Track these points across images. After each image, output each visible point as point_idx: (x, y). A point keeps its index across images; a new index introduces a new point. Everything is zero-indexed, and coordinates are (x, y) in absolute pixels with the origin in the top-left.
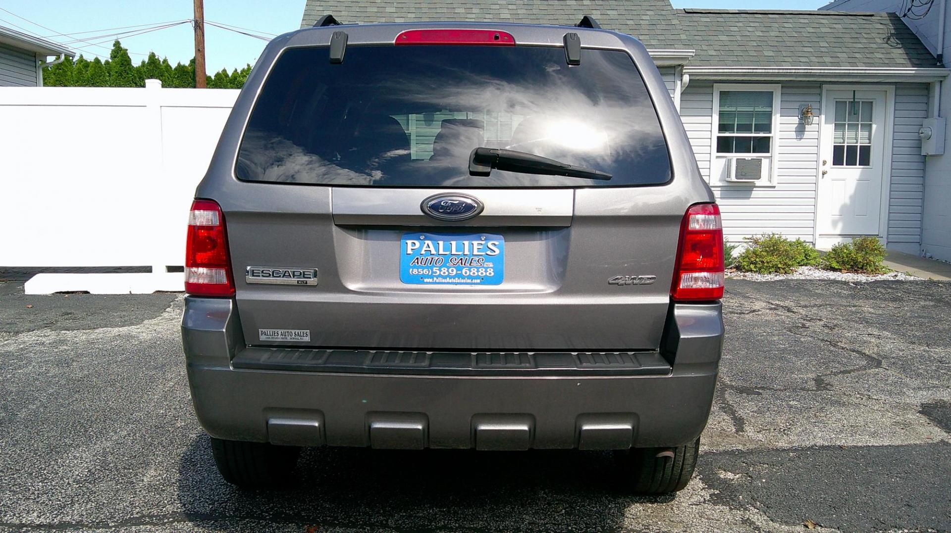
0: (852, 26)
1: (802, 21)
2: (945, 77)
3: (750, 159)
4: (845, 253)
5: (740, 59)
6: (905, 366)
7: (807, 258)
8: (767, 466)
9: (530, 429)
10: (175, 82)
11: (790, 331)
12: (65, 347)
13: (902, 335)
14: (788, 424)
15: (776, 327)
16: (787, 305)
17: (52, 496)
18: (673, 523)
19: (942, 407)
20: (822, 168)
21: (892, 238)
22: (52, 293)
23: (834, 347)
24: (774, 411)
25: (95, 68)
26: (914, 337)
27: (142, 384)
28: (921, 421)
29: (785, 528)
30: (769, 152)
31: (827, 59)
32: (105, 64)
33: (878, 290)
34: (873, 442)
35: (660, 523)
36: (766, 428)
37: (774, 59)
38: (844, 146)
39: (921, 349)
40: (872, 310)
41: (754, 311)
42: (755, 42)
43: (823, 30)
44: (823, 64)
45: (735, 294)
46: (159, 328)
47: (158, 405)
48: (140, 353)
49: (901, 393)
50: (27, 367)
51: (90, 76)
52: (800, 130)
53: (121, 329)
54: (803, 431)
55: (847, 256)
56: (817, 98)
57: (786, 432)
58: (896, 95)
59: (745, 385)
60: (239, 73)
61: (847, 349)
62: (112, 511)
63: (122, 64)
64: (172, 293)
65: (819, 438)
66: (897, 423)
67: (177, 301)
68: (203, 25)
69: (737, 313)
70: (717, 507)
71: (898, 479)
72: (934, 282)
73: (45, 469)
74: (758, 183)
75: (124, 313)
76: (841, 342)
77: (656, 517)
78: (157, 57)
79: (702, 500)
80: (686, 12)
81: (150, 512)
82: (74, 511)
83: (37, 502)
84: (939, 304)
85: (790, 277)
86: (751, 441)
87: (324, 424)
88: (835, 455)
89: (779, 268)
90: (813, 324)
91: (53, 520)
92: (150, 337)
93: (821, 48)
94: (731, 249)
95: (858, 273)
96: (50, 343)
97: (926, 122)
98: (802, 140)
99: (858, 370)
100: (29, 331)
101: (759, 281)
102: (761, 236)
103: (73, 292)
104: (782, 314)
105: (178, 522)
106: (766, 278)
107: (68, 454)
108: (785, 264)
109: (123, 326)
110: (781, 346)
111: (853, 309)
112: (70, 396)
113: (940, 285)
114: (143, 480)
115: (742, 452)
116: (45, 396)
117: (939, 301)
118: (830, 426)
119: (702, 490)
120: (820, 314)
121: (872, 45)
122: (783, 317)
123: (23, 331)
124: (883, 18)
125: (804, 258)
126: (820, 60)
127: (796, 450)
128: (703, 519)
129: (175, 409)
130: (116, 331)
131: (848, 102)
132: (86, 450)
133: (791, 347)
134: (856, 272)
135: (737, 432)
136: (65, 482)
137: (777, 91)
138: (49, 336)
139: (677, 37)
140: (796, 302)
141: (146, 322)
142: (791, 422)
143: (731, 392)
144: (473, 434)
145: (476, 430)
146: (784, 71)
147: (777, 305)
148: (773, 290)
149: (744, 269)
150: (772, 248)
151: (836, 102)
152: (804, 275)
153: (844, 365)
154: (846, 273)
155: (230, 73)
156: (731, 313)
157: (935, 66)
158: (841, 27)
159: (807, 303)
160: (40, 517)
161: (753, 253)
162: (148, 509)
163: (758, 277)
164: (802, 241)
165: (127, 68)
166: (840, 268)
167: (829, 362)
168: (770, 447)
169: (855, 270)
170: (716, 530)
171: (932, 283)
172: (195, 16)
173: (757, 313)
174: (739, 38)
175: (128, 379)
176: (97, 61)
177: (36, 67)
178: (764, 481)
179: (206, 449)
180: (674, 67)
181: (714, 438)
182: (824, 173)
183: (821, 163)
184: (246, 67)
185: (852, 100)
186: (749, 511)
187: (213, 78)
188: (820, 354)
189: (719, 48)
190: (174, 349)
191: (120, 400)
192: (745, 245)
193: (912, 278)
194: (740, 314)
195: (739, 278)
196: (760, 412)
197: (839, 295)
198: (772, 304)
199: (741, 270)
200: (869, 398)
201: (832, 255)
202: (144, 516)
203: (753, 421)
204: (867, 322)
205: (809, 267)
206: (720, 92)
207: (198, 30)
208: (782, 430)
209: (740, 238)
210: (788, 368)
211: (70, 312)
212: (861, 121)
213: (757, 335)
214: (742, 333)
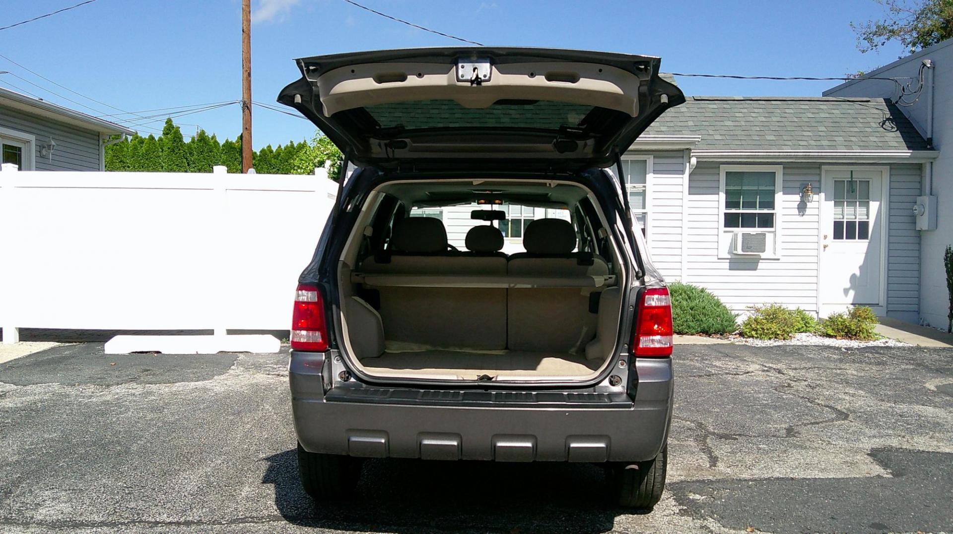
0: (849, 111)
1: (803, 107)
2: (934, 158)
3: (755, 233)
4: (839, 321)
5: (743, 142)
6: (868, 419)
7: (806, 326)
8: (728, 490)
9: (533, 446)
10: (223, 158)
11: (776, 390)
12: (154, 397)
13: (876, 394)
14: (754, 462)
15: (764, 386)
16: (779, 367)
17: (174, 504)
18: (647, 528)
19: (889, 450)
20: (823, 242)
21: (891, 307)
22: (129, 352)
23: (811, 403)
24: (745, 452)
25: (149, 145)
26: (885, 395)
27: (225, 426)
28: (866, 461)
29: (732, 531)
30: (773, 227)
31: (825, 143)
32: (159, 141)
33: (866, 355)
34: (821, 476)
35: (636, 527)
36: (735, 464)
37: (775, 142)
38: (843, 222)
39: (888, 405)
40: (855, 373)
41: (748, 373)
42: (758, 127)
43: (823, 115)
44: (821, 147)
45: (734, 358)
46: (229, 383)
47: (242, 442)
48: (218, 402)
49: (858, 440)
50: (127, 413)
51: (145, 152)
52: (802, 207)
53: (196, 383)
54: (765, 467)
55: (842, 324)
56: (817, 178)
57: (751, 467)
58: (891, 175)
59: (726, 433)
60: (283, 149)
61: (822, 405)
62: (223, 514)
63: (175, 141)
64: (233, 354)
65: (778, 472)
66: (846, 462)
67: (240, 360)
68: (251, 106)
69: (732, 374)
70: (683, 518)
71: (830, 501)
72: (921, 348)
73: (164, 486)
74: (763, 255)
75: (195, 370)
76: (819, 399)
77: (635, 523)
78: (206, 134)
79: (673, 513)
80: (695, 100)
81: (251, 515)
82: (193, 513)
83: (165, 508)
84: (918, 368)
85: (788, 342)
86: (721, 473)
87: (388, 441)
88: (785, 484)
89: (778, 334)
90: (798, 384)
91: (180, 519)
92: (223, 389)
93: (820, 133)
94: (736, 316)
95: (851, 340)
96: (140, 395)
97: (919, 199)
98: (804, 216)
99: (826, 422)
100: (118, 384)
101: (759, 346)
102: (762, 305)
103: (146, 352)
104: (773, 375)
105: (273, 521)
106: (766, 344)
107: (179, 476)
108: (784, 331)
109: (197, 381)
110: (764, 402)
111: (838, 371)
112: (169, 435)
113: (925, 351)
114: (241, 494)
115: (711, 481)
116: (148, 435)
117: (919, 365)
118: (788, 464)
119: (673, 506)
120: (807, 375)
121: (867, 129)
122: (773, 378)
123: (113, 385)
124: (878, 104)
125: (804, 326)
126: (818, 143)
127: (755, 480)
128: (670, 525)
129: (256, 444)
130: (192, 384)
131: (846, 182)
132: (192, 473)
133: (773, 403)
134: (850, 338)
135: (711, 466)
136: (182, 495)
137: (779, 171)
138: (137, 389)
139: (686, 124)
140: (788, 365)
141: (216, 377)
142: (757, 460)
143: (712, 438)
144: (493, 449)
145: (495, 446)
146: (784, 154)
147: (770, 368)
148: (769, 354)
149: (747, 335)
150: (771, 316)
151: (835, 181)
152: (801, 341)
153: (815, 418)
154: (841, 339)
155: (274, 149)
156: (727, 374)
157: (925, 149)
158: (838, 112)
159: (797, 366)
160: (169, 517)
161: (755, 321)
162: (249, 513)
163: (758, 343)
164: (802, 309)
165: (179, 144)
166: (835, 335)
167: (803, 415)
168: (735, 478)
169: (849, 337)
170: (679, 532)
171: (919, 348)
172: (243, 98)
173: (750, 374)
174: (743, 124)
175: (212, 422)
176: (152, 138)
177: (99, 145)
178: (723, 500)
179: (285, 473)
180: (682, 150)
181: (691, 471)
182: (825, 247)
183: (823, 237)
184: (289, 144)
185: (850, 180)
186: (707, 521)
187: (258, 154)
188: (797, 409)
189: (725, 133)
190: (246, 399)
191: (210, 438)
192: (747, 313)
193: (900, 345)
194: (735, 375)
195: (741, 344)
196: (733, 452)
197: (829, 359)
198: (765, 367)
199: (744, 336)
200: (829, 443)
201: (828, 323)
202: (247, 517)
203: (725, 459)
204: (847, 383)
205: (808, 334)
206: (726, 172)
207: (247, 111)
208: (748, 466)
209: (743, 307)
210: (766, 420)
211: (148, 369)
212: (859, 199)
213: (746, 393)
214: (732, 391)
